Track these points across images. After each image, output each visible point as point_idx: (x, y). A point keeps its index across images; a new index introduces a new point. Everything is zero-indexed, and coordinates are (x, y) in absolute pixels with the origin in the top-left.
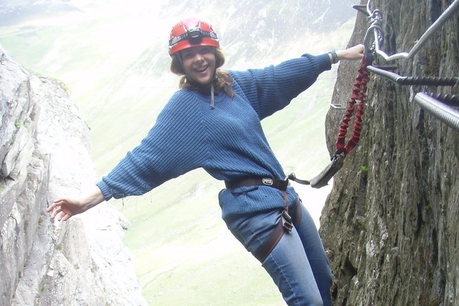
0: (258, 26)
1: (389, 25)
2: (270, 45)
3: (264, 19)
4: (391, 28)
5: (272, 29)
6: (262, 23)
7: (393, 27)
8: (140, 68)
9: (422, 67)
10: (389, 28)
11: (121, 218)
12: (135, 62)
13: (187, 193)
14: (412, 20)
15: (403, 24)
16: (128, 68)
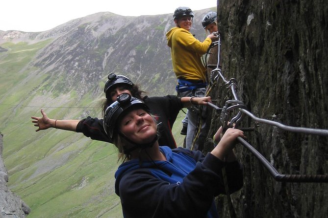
0: (129, 62)
1: (245, 94)
2: (138, 75)
3: (134, 57)
4: (247, 96)
5: (139, 64)
6: (132, 59)
7: (248, 96)
8: (43, 90)
9: (282, 141)
10: (245, 96)
11: (24, 205)
12: (39, 86)
13: (76, 183)
14: (268, 95)
15: (260, 98)
16: (34, 90)
